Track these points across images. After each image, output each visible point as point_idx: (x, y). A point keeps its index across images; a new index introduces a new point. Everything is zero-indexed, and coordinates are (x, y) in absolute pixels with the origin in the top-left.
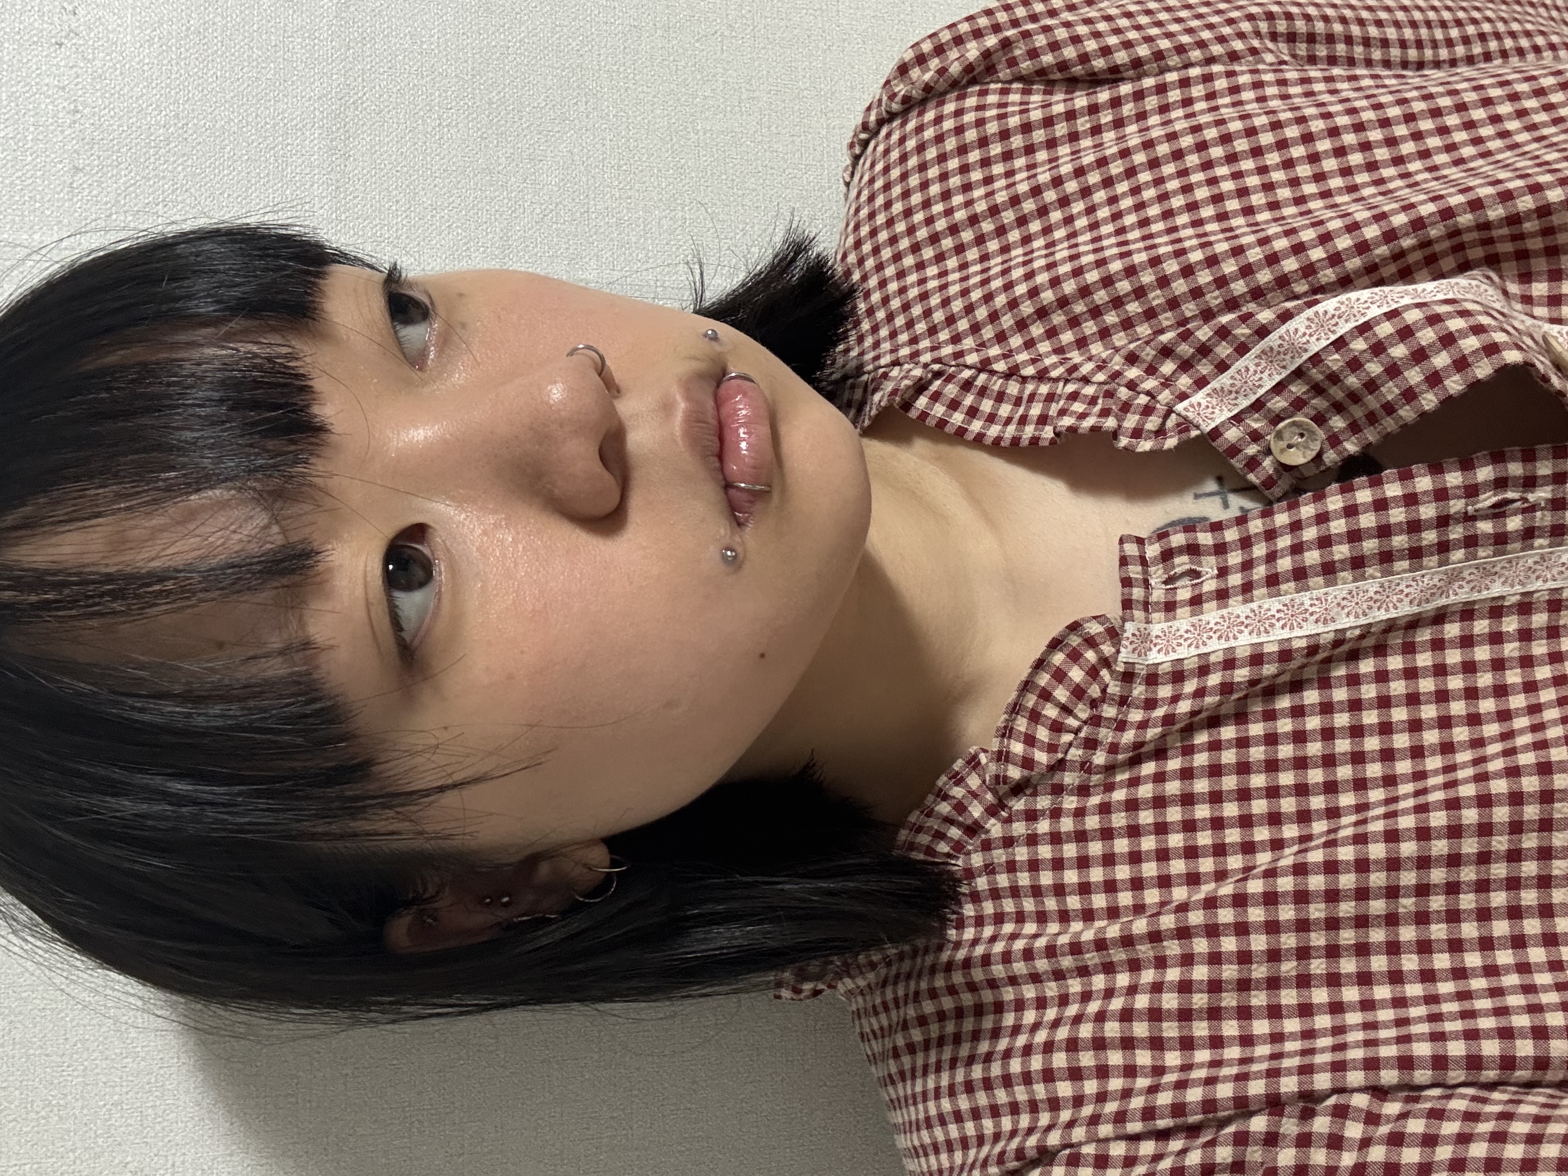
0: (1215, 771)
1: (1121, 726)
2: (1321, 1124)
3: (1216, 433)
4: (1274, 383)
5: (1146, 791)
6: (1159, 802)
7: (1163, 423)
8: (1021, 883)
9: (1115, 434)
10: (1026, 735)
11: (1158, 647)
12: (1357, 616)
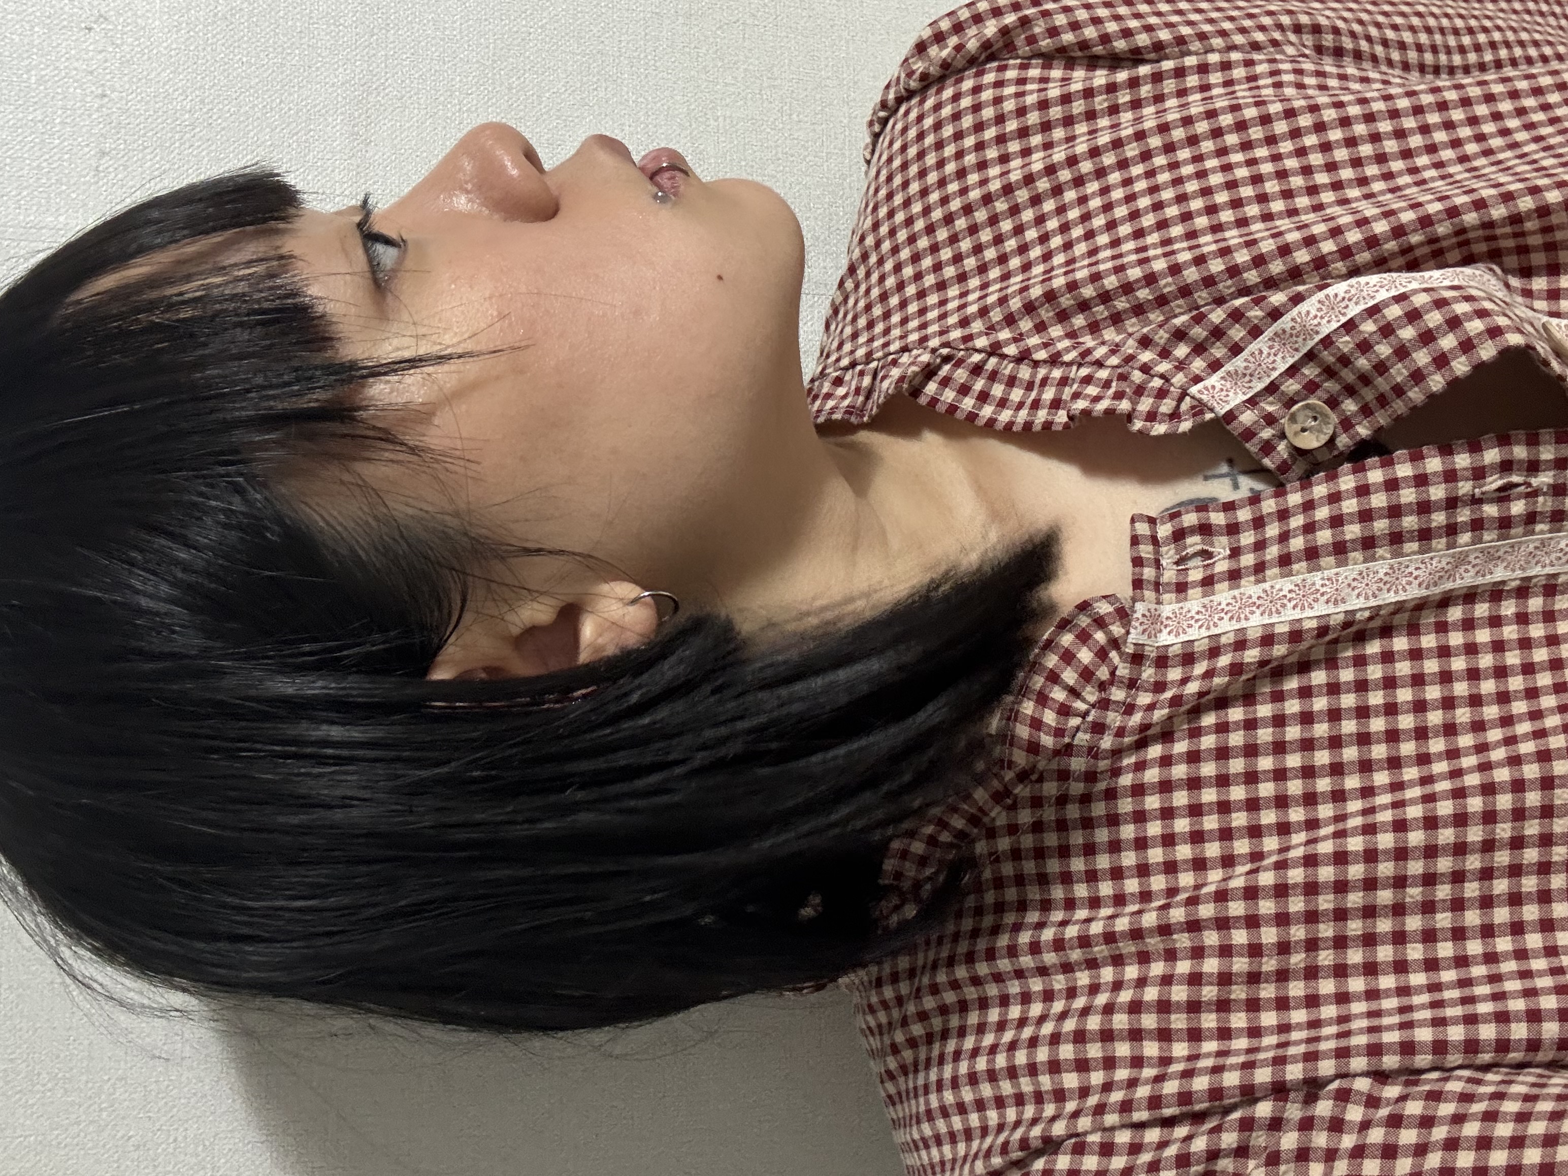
0: (1222, 753)
1: (1129, 709)
2: (1324, 1108)
3: (1230, 416)
4: (1287, 366)
5: (1152, 775)
6: (1166, 787)
7: (1178, 407)
8: (1025, 871)
9: (1129, 417)
10: (1034, 716)
11: (1168, 629)
12: (1367, 598)
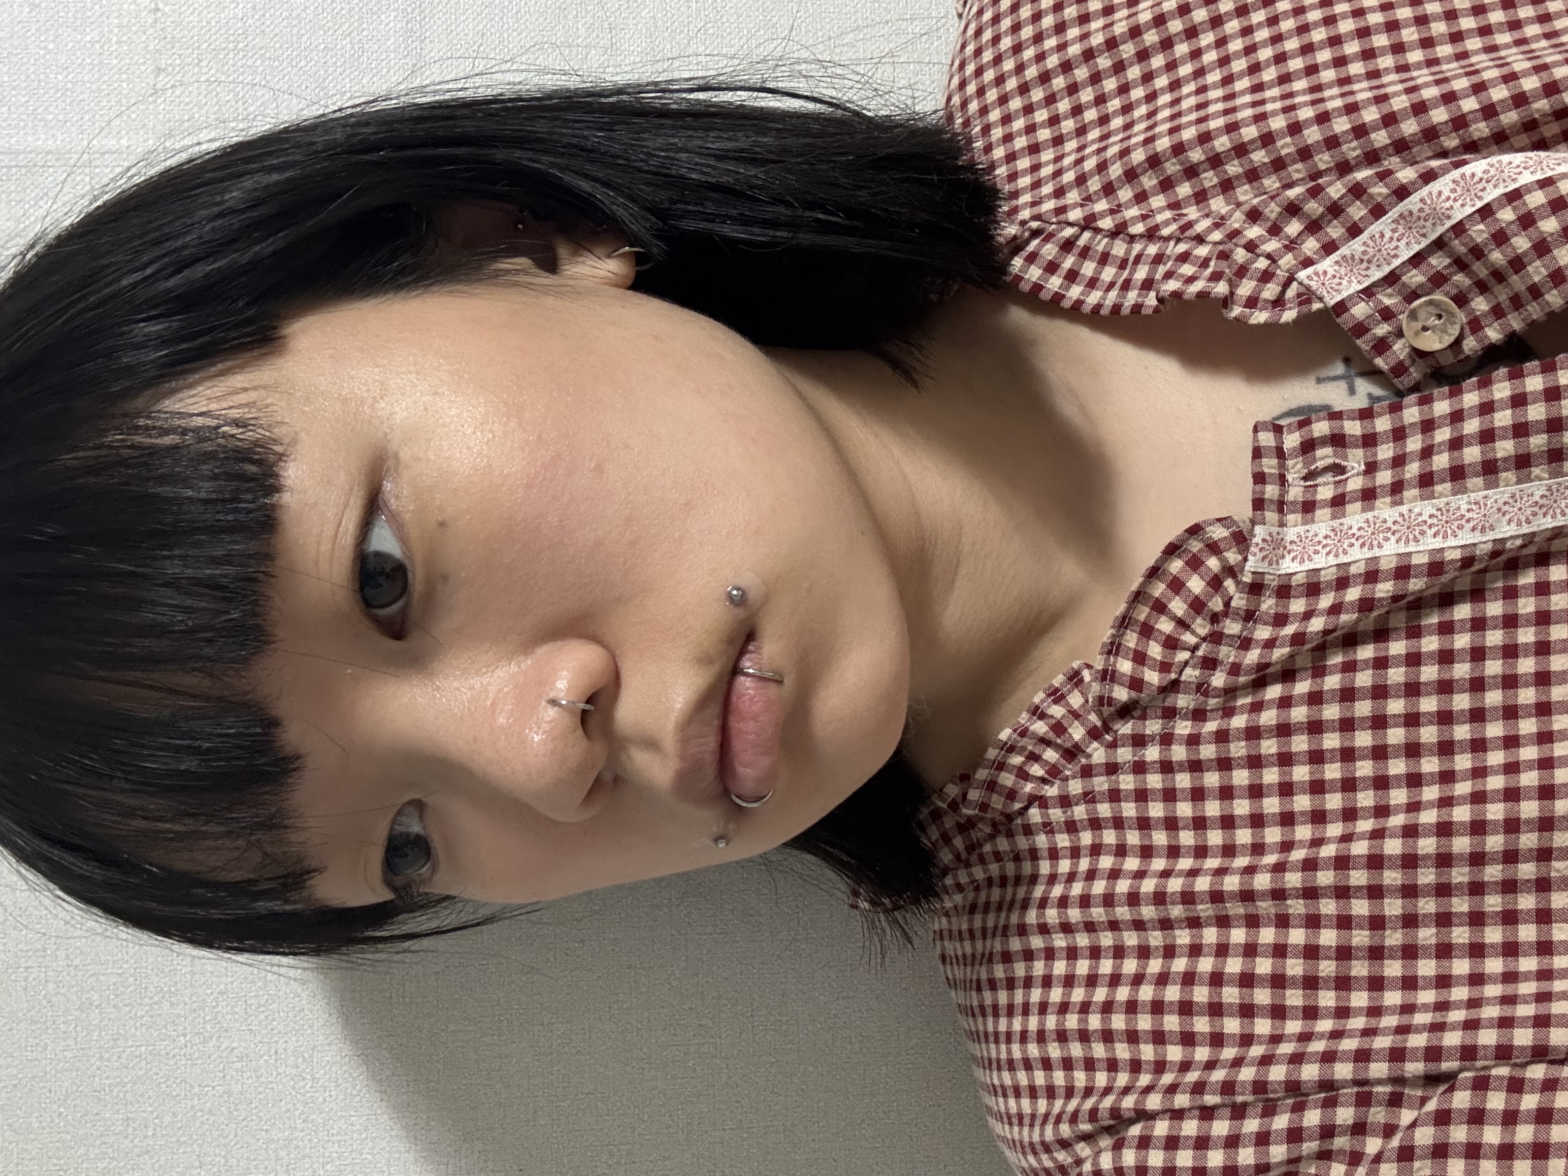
0: (1348, 695)
1: (1245, 644)
3: (1341, 307)
4: (1412, 253)
5: (1269, 717)
6: (1284, 730)
7: (1283, 292)
8: (1125, 814)
9: (1226, 302)
10: (1136, 651)
11: (1292, 555)
12: (1519, 524)
